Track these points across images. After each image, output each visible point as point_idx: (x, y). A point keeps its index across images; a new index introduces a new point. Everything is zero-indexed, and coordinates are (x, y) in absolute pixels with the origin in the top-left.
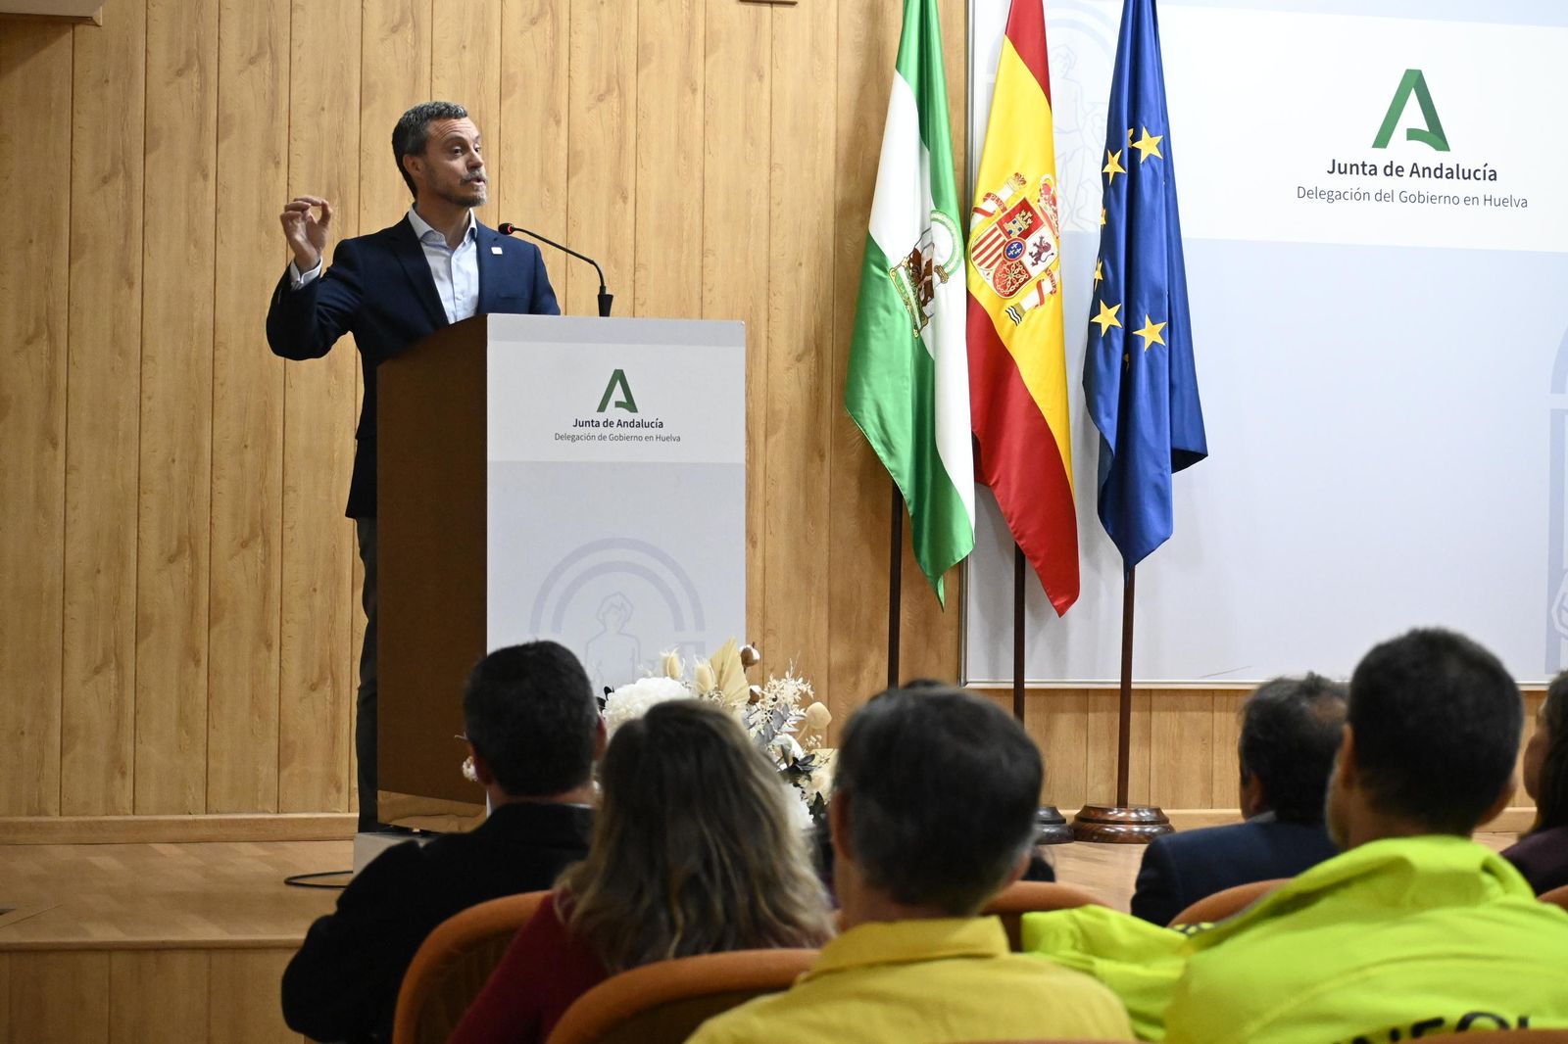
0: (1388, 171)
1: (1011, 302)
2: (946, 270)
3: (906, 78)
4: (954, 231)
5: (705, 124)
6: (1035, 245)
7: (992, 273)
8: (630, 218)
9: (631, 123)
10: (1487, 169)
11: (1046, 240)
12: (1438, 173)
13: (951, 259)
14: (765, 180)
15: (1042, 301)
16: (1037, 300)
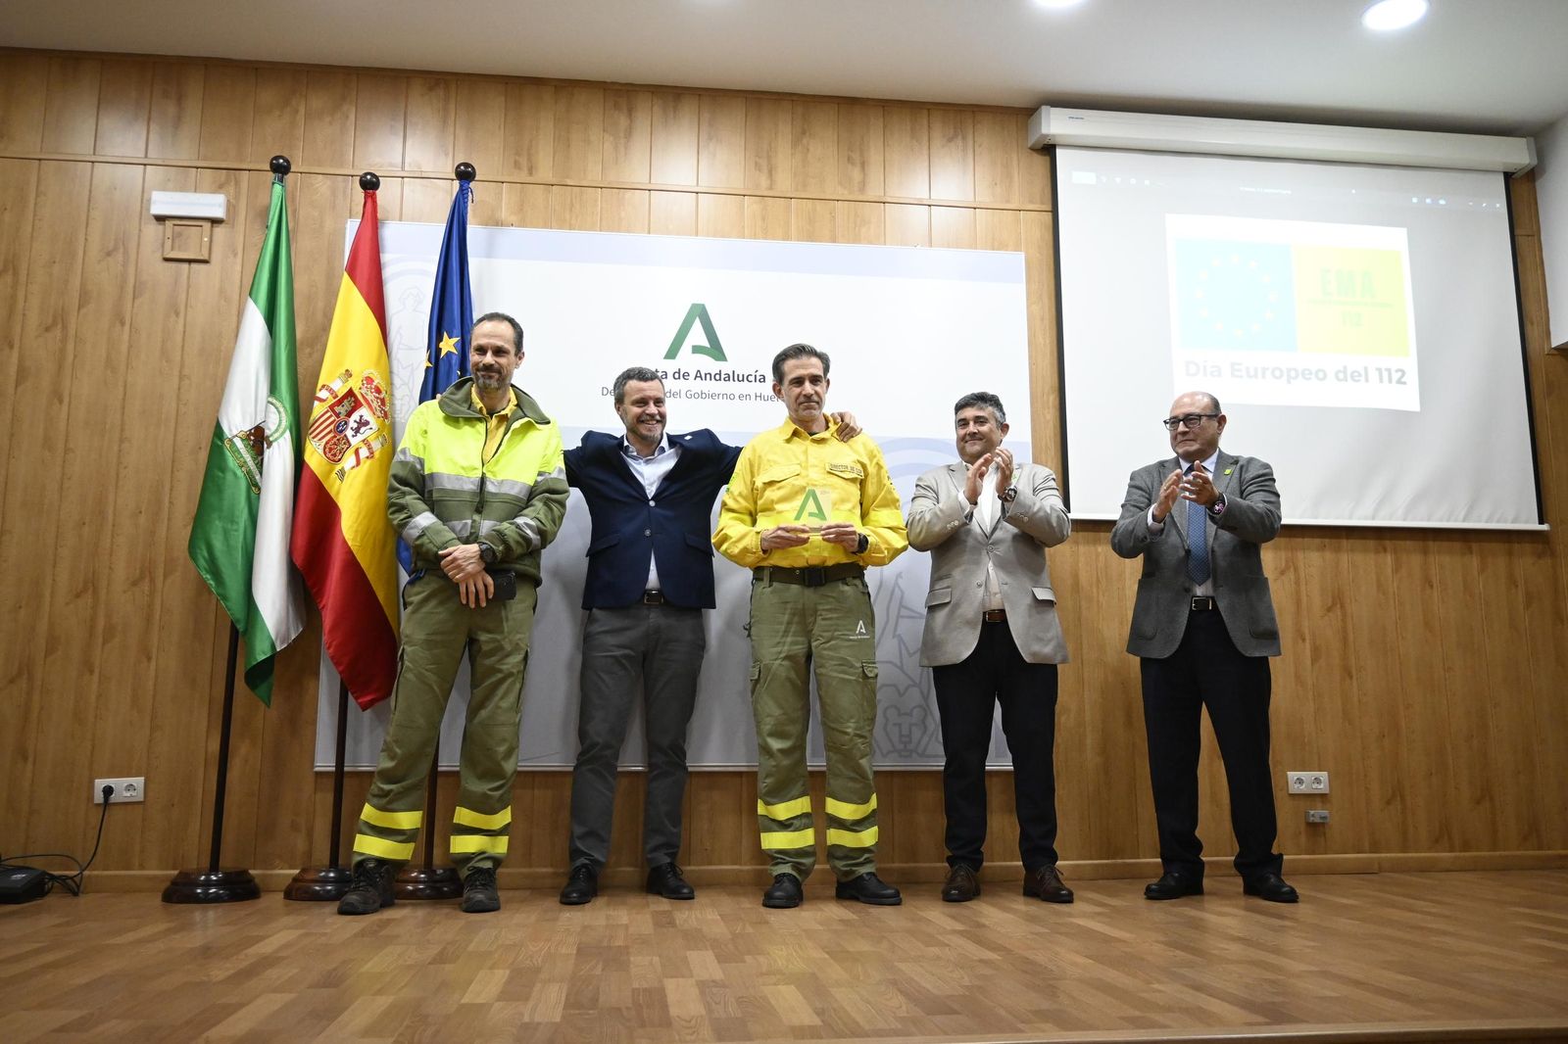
0: (677, 376)
1: (338, 467)
2: (271, 439)
3: (255, 302)
4: (282, 410)
5: (130, 347)
6: (355, 421)
7: (323, 444)
8: (64, 415)
9: (70, 346)
10: (758, 374)
11: (365, 418)
12: (718, 377)
13: (277, 430)
14: (176, 386)
15: (358, 463)
16: (354, 462)
